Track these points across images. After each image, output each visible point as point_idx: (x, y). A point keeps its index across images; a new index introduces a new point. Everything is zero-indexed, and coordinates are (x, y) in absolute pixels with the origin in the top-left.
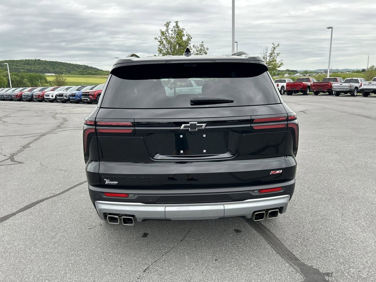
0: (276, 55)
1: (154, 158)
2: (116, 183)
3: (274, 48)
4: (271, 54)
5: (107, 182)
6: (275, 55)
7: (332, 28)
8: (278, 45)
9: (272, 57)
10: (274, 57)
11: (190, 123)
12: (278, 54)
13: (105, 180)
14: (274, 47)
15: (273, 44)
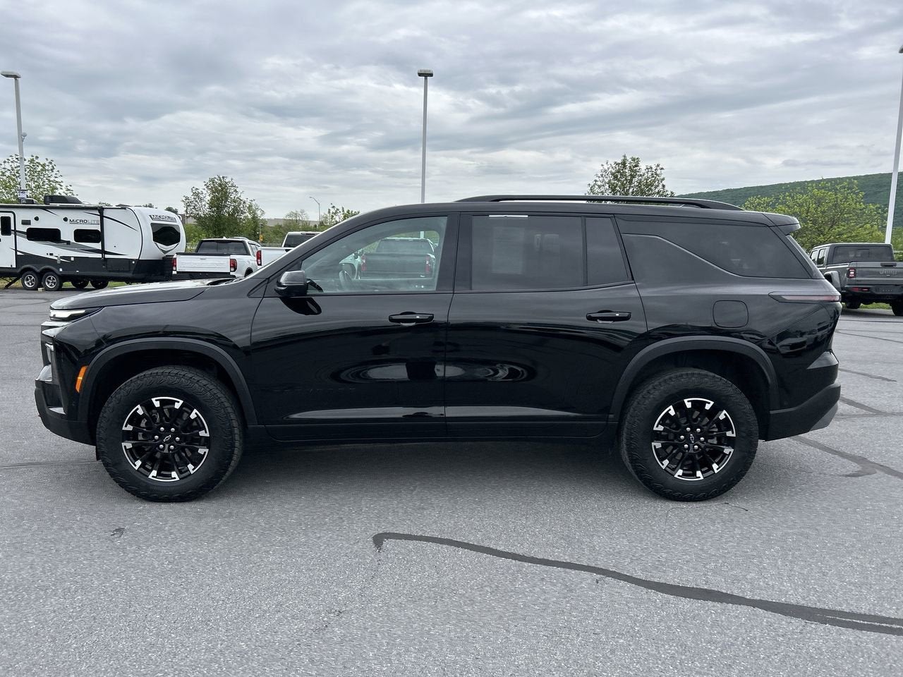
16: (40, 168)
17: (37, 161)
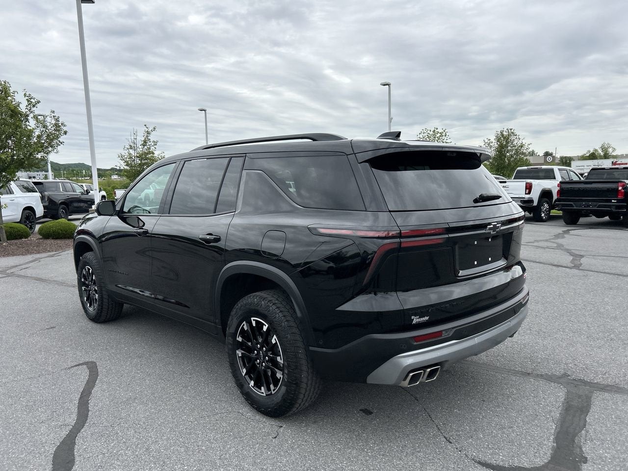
0: (153, 144)
1: (459, 275)
2: (427, 318)
3: (148, 133)
4: (145, 142)
5: (416, 320)
6: (150, 143)
7: (205, 111)
8: (154, 128)
9: (146, 147)
10: (149, 146)
11: (493, 224)
12: (155, 143)
13: (413, 317)
14: (147, 131)
15: (145, 125)
16: (439, 135)
17: (437, 131)
